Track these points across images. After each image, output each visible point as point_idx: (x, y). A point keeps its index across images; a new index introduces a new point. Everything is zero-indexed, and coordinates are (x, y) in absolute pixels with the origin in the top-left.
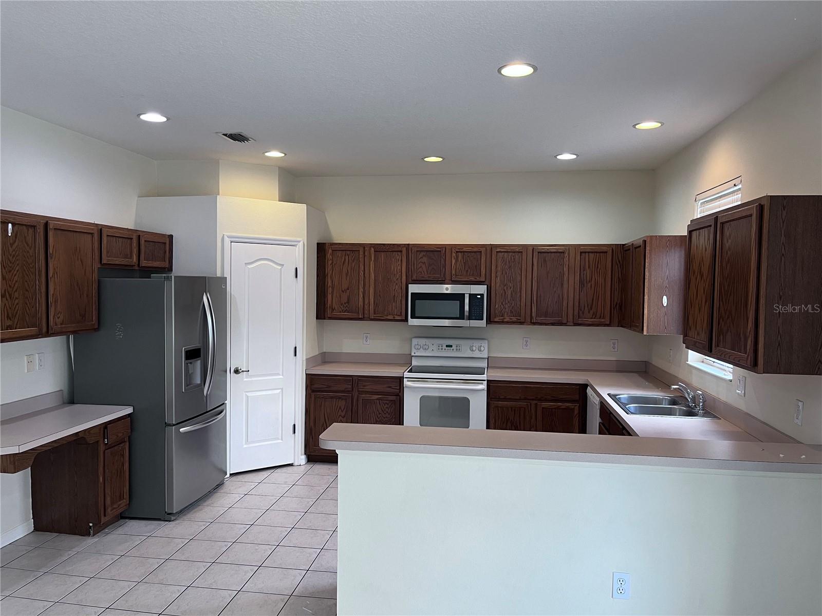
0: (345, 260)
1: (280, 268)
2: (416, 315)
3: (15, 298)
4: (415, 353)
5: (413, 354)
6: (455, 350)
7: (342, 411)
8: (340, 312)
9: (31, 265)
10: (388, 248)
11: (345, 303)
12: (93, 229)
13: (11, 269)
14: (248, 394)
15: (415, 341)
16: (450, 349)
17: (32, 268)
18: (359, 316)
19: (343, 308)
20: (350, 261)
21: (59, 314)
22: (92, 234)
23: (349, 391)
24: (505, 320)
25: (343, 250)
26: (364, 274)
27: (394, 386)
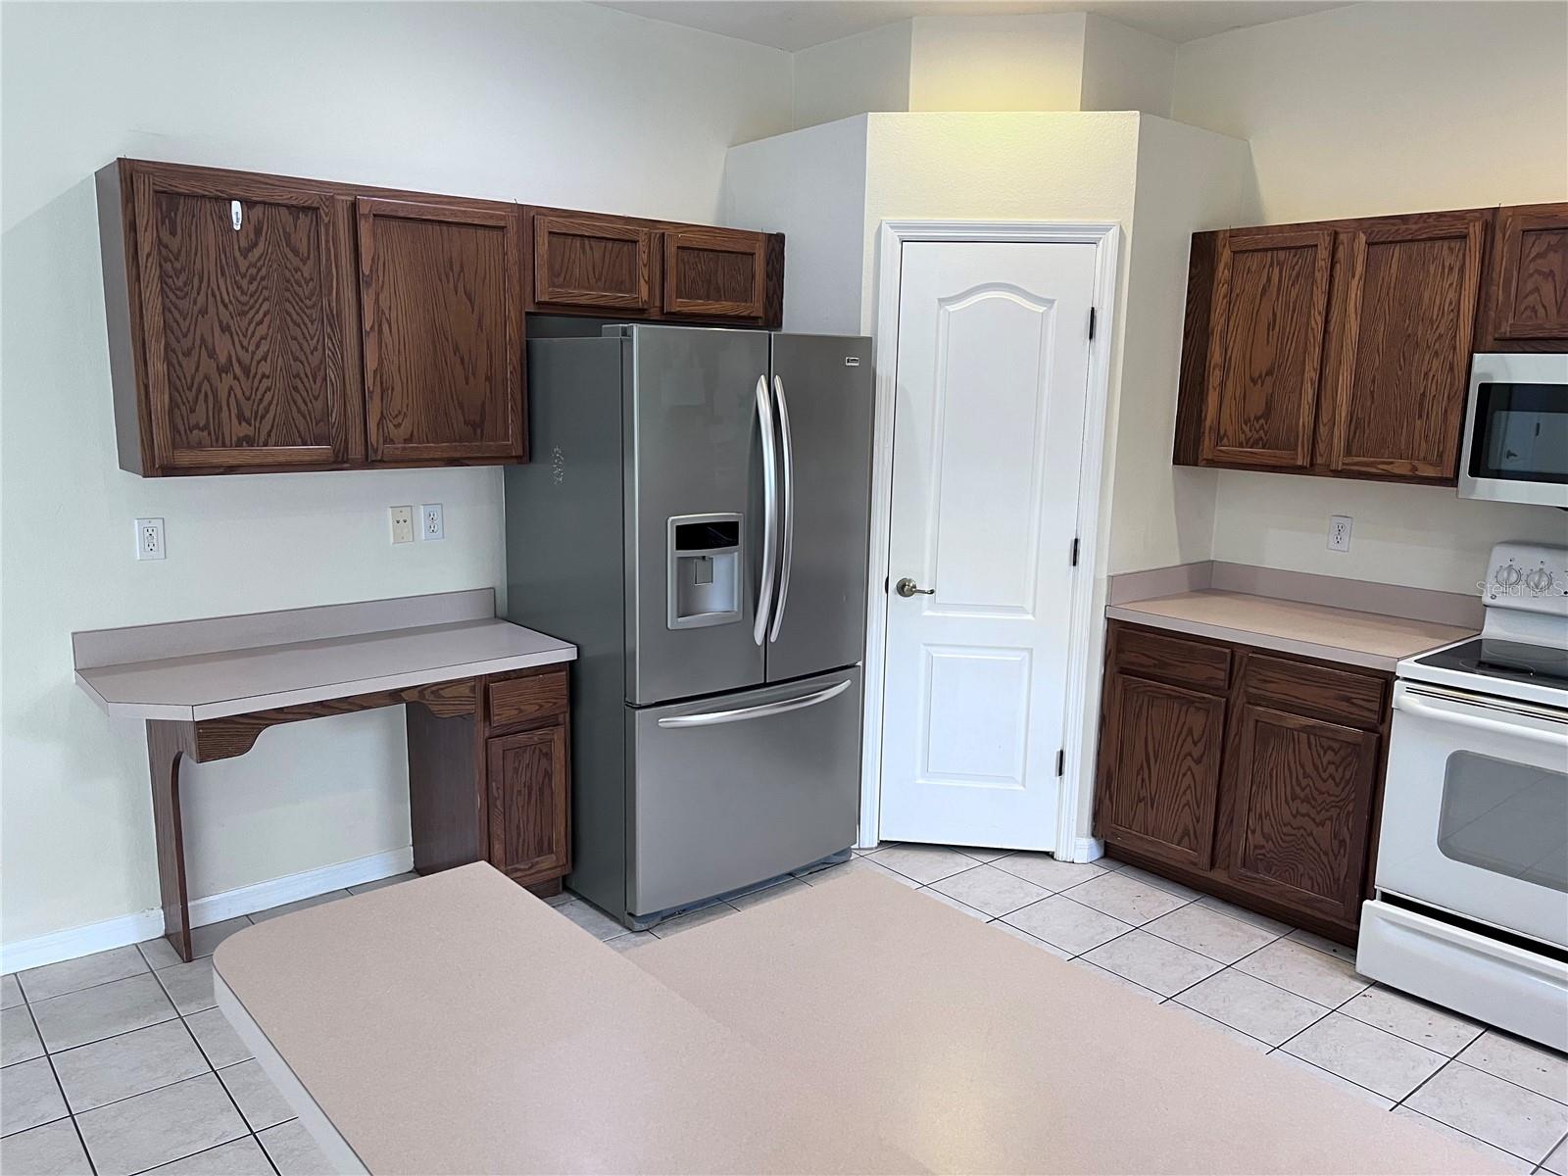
0: (1269, 280)
1: (1041, 309)
2: (1492, 466)
3: (259, 376)
4: (1493, 597)
5: (1487, 600)
7: (1195, 744)
8: (1241, 445)
9: (307, 302)
10: (1415, 227)
11: (1257, 419)
12: (503, 218)
13: (246, 308)
14: (931, 649)
15: (1501, 556)
17: (313, 307)
18: (1295, 459)
19: (1249, 434)
20: (1285, 282)
21: (400, 417)
22: (502, 228)
23: (1218, 689)
25: (1266, 250)
26: (1327, 322)
27: (1363, 700)
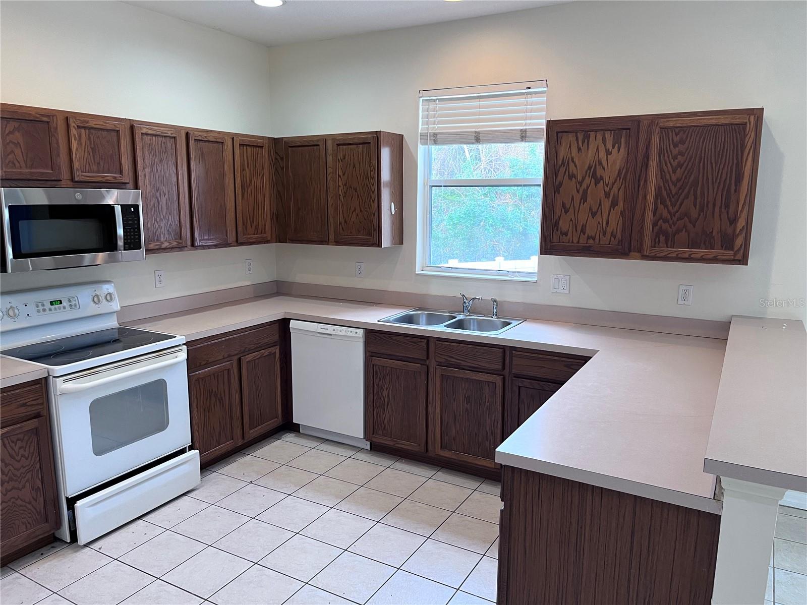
6: (68, 308)
16: (60, 308)
24: (164, 246)
27: (33, 400)
